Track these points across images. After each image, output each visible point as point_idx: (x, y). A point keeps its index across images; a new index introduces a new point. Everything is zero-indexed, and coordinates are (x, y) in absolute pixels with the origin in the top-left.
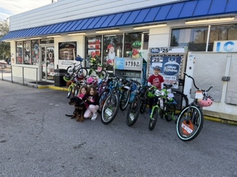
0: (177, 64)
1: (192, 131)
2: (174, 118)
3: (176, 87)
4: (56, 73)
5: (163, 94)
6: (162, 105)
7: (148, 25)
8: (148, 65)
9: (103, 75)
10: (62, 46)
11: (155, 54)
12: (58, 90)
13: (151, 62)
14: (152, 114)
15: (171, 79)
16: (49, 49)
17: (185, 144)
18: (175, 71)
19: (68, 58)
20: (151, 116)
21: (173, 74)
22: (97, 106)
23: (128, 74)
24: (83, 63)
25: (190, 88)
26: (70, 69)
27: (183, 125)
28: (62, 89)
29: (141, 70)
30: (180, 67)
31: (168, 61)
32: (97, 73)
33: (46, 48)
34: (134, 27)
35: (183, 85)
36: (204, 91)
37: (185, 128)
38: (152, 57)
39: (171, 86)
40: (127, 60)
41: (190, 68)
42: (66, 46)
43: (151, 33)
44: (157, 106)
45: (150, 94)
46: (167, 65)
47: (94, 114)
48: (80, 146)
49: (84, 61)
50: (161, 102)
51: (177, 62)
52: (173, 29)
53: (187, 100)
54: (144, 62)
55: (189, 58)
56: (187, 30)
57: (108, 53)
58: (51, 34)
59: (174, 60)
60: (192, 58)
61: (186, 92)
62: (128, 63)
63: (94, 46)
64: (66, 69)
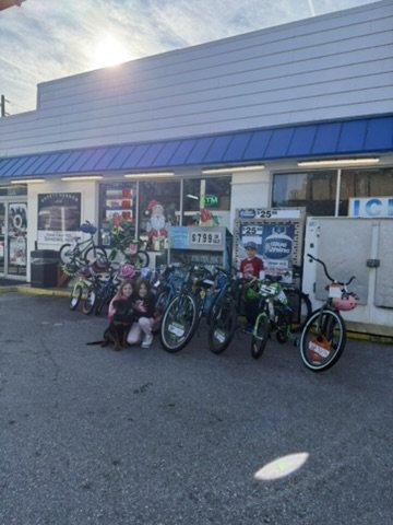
0: (289, 238)
1: (328, 353)
2: (291, 336)
3: (288, 280)
4: (36, 259)
5: (273, 292)
6: (272, 312)
7: (231, 167)
8: (234, 240)
9: (141, 261)
10: (44, 201)
11: (247, 220)
12: (39, 296)
13: (241, 235)
14: (256, 328)
15: (278, 266)
16: (15, 206)
17: (319, 376)
18: (286, 251)
20: (255, 333)
21: (283, 256)
23: (196, 258)
24: (96, 236)
25: (313, 281)
26: (65, 250)
27: (311, 345)
28: (50, 292)
29: (223, 248)
30: (294, 244)
31: (271, 234)
32: (127, 257)
33: (6, 205)
35: (301, 277)
36: (342, 284)
37: (316, 350)
38: (241, 226)
39: (279, 278)
40: (191, 230)
41: (312, 246)
42: (57, 201)
43: (235, 180)
44: (264, 314)
45: (251, 293)
46: (269, 241)
48: (143, 389)
49: (97, 234)
50: (271, 306)
51: (287, 234)
52: (274, 175)
53: (309, 304)
54: (228, 234)
55: (308, 228)
56: (299, 176)
57: (149, 216)
58: (23, 176)
59: (282, 231)
60: (315, 228)
61: (307, 289)
62: (197, 238)
63: (120, 202)
64: (57, 249)
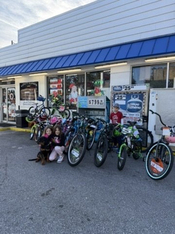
0: (140, 101)
1: (162, 169)
2: (141, 155)
3: (140, 124)
4: (18, 114)
5: (130, 132)
6: (129, 143)
7: (109, 64)
8: (111, 103)
9: (66, 114)
10: (23, 87)
11: (117, 92)
12: (20, 132)
13: (114, 100)
14: (120, 153)
15: (135, 116)
16: (10, 89)
17: (156, 183)
18: (138, 108)
19: (29, 98)
20: (119, 155)
21: (137, 110)
22: (63, 147)
23: (92, 112)
24: (45, 103)
25: (154, 124)
26: (32, 109)
27: (152, 163)
28: (24, 130)
29: (105, 107)
30: (143, 104)
31: (130, 99)
32: (60, 112)
33: (6, 89)
34: (96, 66)
35: (147, 122)
36: (171, 127)
37: (155, 166)
38: (114, 95)
39: (136, 123)
40: (90, 98)
41: (153, 105)
42: (28, 86)
43: (112, 71)
44: (125, 144)
45: (117, 132)
46: (130, 103)
47: (61, 156)
48: (48, 193)
49: (46, 101)
50: (129, 140)
51: (139, 99)
52: (133, 67)
53: (152, 137)
54: (107, 100)
55: (151, 95)
56: (147, 68)
57: (70, 92)
58: (12, 74)
59: (137, 97)
60: (155, 95)
61: (151, 128)
62: (92, 102)
63: (56, 85)
64: (28, 109)
